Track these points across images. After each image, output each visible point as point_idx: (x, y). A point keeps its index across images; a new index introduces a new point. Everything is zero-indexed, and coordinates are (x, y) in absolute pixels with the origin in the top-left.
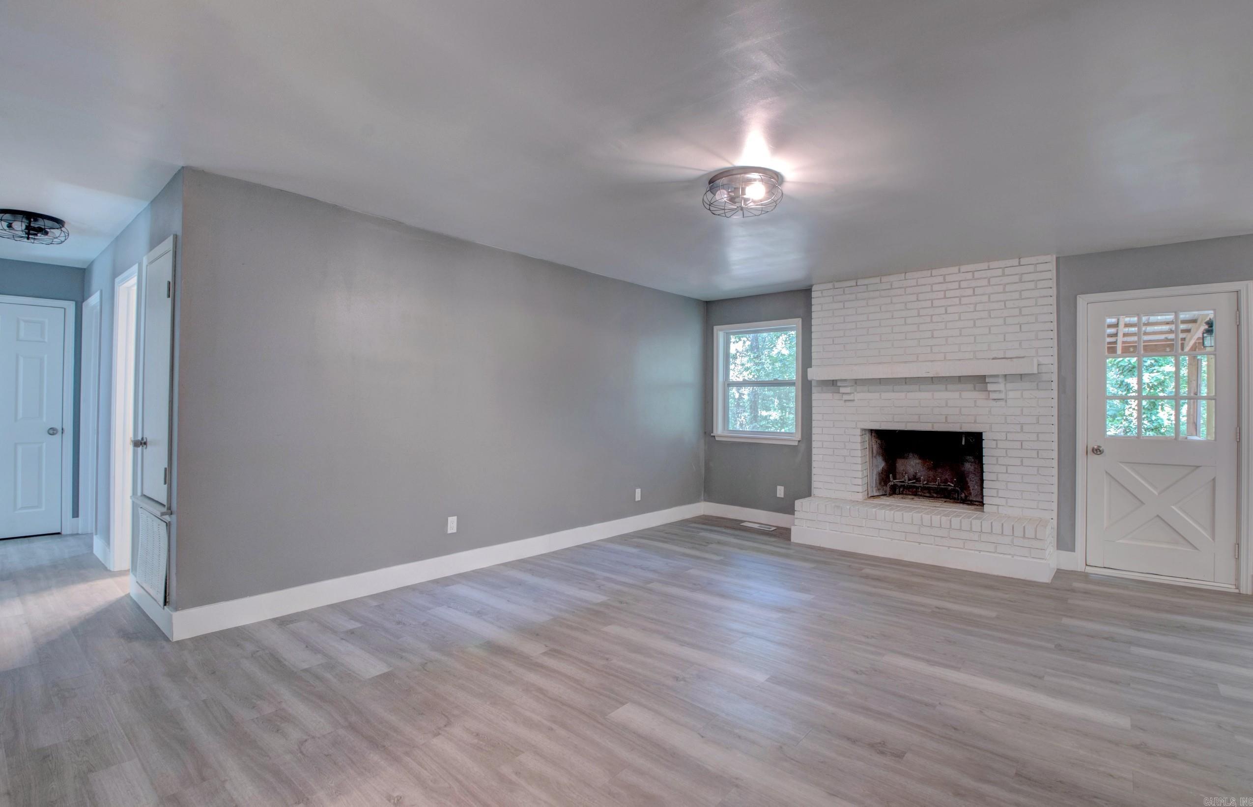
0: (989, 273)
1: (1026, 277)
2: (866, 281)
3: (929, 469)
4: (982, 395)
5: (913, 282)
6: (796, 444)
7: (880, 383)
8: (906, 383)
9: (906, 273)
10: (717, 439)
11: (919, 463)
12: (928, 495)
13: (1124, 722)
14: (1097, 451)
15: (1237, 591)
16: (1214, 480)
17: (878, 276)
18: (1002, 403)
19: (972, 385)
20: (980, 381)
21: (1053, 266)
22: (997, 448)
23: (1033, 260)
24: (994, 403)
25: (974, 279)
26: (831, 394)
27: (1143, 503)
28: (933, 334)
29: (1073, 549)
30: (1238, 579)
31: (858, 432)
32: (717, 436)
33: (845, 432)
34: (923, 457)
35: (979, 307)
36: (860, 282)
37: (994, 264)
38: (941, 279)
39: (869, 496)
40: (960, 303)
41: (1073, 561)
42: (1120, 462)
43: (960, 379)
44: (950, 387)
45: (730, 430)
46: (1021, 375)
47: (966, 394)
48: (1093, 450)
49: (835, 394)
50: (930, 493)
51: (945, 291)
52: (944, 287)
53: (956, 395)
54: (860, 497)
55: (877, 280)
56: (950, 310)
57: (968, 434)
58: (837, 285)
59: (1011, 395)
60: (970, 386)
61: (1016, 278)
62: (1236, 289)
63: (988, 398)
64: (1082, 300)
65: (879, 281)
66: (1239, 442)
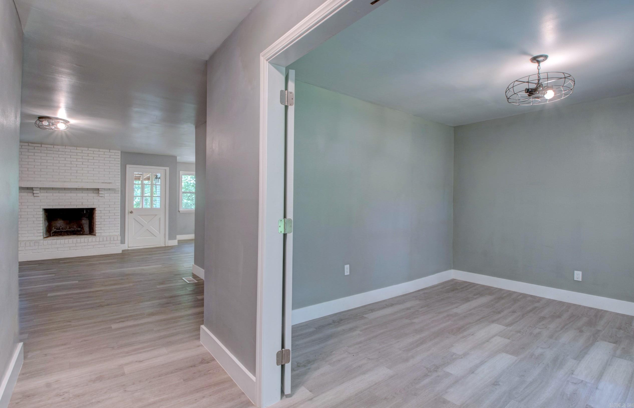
0: (99, 153)
1: (112, 157)
2: (46, 146)
3: (67, 224)
4: (96, 195)
5: (69, 151)
9: (65, 146)
13: (160, 266)
14: (131, 212)
15: (165, 246)
16: (160, 218)
18: (103, 198)
20: (97, 190)
21: (120, 154)
22: (101, 213)
23: (114, 151)
24: (101, 198)
25: (93, 154)
26: (26, 194)
27: (143, 226)
28: (77, 171)
29: (124, 243)
30: (165, 243)
31: (41, 210)
33: (34, 210)
34: (64, 219)
35: (95, 164)
36: (43, 146)
37: (101, 150)
38: (81, 151)
39: (44, 237)
40: (88, 161)
41: (125, 247)
42: (138, 215)
43: (88, 190)
44: (83, 192)
46: (110, 188)
47: (90, 195)
48: (130, 212)
49: (28, 194)
50: (67, 233)
51: (82, 156)
52: (82, 154)
53: (86, 195)
54: (42, 237)
56: (84, 163)
57: (87, 209)
58: (30, 144)
59: (106, 195)
60: (92, 192)
61: (108, 156)
62: (165, 169)
63: (99, 196)
64: (128, 166)
65: (53, 147)
66: (165, 208)
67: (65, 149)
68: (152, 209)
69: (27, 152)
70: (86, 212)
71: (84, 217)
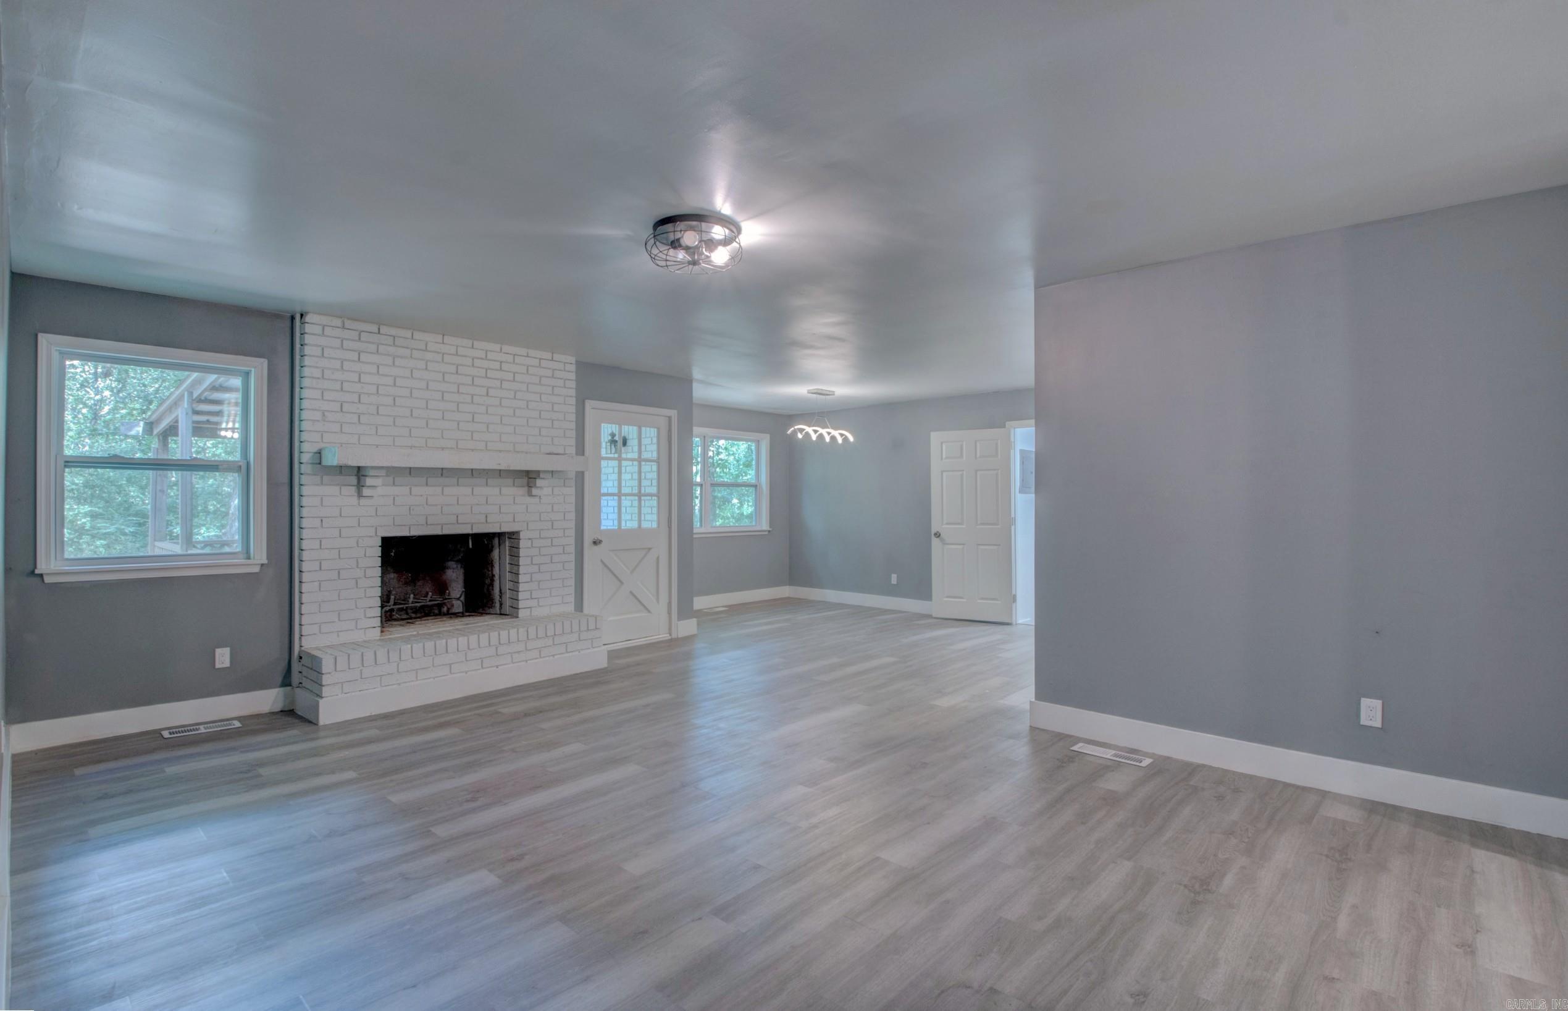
1: (557, 374)
2: (393, 331)
5: (453, 349)
6: (256, 569)
7: (410, 474)
8: (442, 475)
10: (47, 580)
11: (393, 579)
12: (405, 616)
14: (596, 543)
15: (670, 638)
16: (658, 558)
17: (410, 329)
18: (543, 499)
19: (512, 480)
21: (574, 367)
22: (531, 547)
24: (536, 499)
25: (514, 362)
27: (622, 583)
28: (473, 417)
30: (670, 628)
31: (378, 542)
32: (48, 574)
33: (357, 543)
35: (519, 395)
36: (384, 329)
38: (483, 354)
40: (501, 387)
42: (611, 550)
43: (500, 473)
45: (67, 559)
46: (552, 471)
47: (505, 490)
53: (496, 491)
55: (408, 334)
56: (491, 392)
58: (348, 324)
60: (510, 481)
61: (549, 373)
62: (669, 415)
63: (530, 495)
64: (589, 404)
65: (409, 336)
66: (670, 527)
67: (442, 345)
68: (639, 531)
69: (338, 348)
70: (472, 545)
71: (451, 560)
